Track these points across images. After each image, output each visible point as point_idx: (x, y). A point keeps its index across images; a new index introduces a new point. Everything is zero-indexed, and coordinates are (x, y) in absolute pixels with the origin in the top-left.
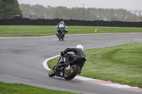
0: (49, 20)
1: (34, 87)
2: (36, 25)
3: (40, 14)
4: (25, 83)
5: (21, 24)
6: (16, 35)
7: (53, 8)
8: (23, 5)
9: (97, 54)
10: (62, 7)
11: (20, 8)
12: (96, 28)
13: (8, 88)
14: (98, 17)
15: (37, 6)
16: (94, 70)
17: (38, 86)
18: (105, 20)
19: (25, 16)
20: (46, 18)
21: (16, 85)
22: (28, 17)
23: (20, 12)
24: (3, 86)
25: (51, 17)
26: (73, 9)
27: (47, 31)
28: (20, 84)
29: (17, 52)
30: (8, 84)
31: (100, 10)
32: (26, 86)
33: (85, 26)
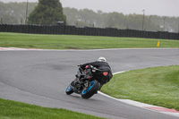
0: (100, 29)
1: (78, 114)
2: (84, 34)
3: (88, 21)
4: (67, 108)
5: (64, 34)
6: (58, 46)
7: (105, 14)
8: (68, 8)
9: (159, 75)
11: (64, 13)
12: (159, 41)
13: (46, 113)
14: (163, 27)
15: (86, 10)
16: (155, 95)
17: (83, 112)
18: (171, 31)
19: (70, 22)
20: (96, 26)
21: (55, 110)
22: (73, 24)
23: (64, 18)
24: (40, 111)
25: (102, 26)
26: (130, 16)
27: (97, 42)
28: (61, 110)
29: (58, 68)
30: (45, 109)
32: (68, 111)
33: (145, 37)
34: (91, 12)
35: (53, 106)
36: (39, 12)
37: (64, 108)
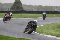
2: (29, 13)
3: (31, 9)
4: (25, 38)
5: (23, 13)
6: (21, 17)
7: (37, 6)
9: (55, 26)
10: (40, 6)
11: (23, 6)
12: (55, 15)
14: (56, 10)
15: (30, 5)
16: (54, 33)
18: (59, 11)
19: (25, 9)
20: (33, 10)
21: (21, 39)
22: (26, 10)
23: (23, 8)
25: (36, 10)
26: (45, 6)
27: (34, 16)
28: (23, 39)
29: (21, 25)
31: (56, 7)
32: (25, 39)
33: (50, 13)
34: (32, 5)
35: (20, 37)
36: (14, 6)
37: (24, 38)
